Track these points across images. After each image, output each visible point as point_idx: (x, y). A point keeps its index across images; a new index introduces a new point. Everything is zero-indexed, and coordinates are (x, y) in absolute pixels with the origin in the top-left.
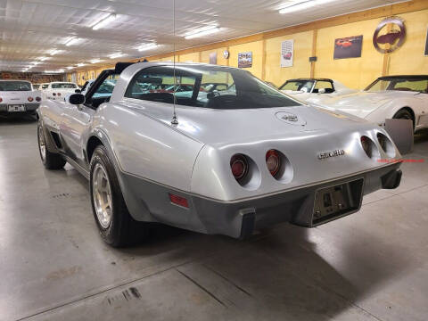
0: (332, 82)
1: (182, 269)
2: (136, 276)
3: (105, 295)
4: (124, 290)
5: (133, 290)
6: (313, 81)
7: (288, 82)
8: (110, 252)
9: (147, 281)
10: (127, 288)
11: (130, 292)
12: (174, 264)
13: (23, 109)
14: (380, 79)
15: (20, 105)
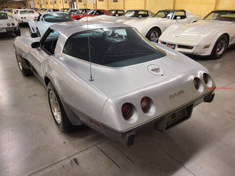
0: (185, 12)
1: (99, 146)
2: (76, 151)
3: (61, 163)
4: (70, 160)
5: (75, 160)
6: (174, 11)
7: (159, 12)
8: (62, 135)
9: (82, 154)
10: (72, 159)
11: (74, 162)
12: (95, 143)
13: (5, 30)
14: (212, 12)
15: (3, 28)
